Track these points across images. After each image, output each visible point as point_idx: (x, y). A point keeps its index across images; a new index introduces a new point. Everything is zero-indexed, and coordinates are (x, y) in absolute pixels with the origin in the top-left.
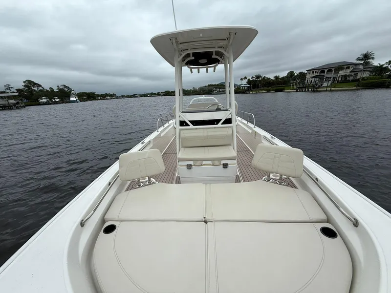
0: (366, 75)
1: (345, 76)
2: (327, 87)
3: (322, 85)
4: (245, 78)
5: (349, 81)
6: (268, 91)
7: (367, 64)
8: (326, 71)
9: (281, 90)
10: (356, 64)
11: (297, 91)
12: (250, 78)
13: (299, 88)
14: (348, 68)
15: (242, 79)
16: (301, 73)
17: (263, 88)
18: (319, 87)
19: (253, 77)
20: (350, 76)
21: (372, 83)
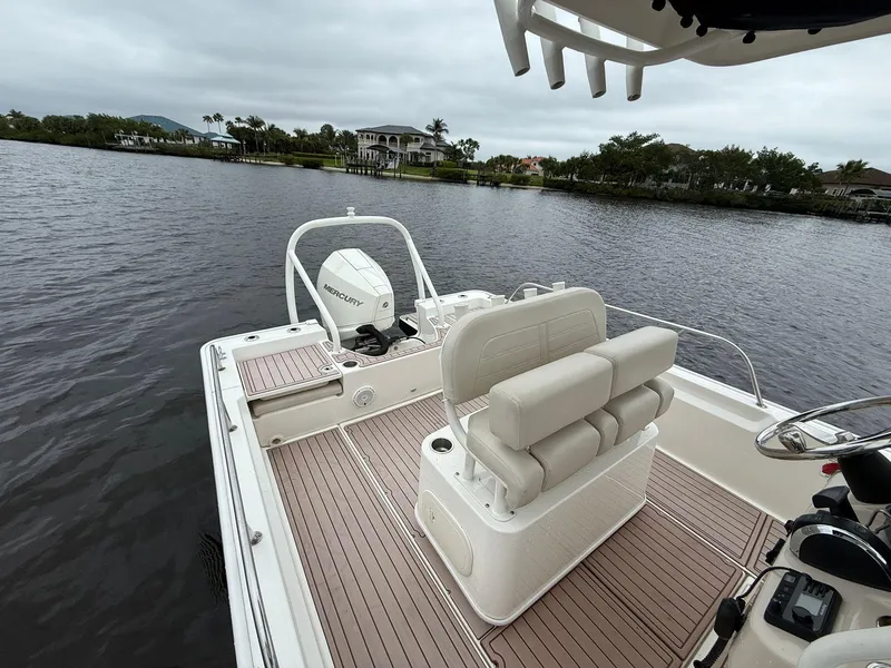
0: (440, 157)
1: (415, 154)
2: (395, 171)
3: (386, 165)
4: (218, 117)
5: (420, 165)
6: (289, 163)
7: (438, 138)
8: (388, 138)
9: (316, 166)
10: (427, 137)
11: (348, 172)
12: (233, 120)
13: (351, 165)
14: (417, 140)
15: (207, 118)
16: (346, 133)
17: (274, 154)
18: (383, 169)
19: (239, 120)
20: (422, 155)
21: (449, 172)
